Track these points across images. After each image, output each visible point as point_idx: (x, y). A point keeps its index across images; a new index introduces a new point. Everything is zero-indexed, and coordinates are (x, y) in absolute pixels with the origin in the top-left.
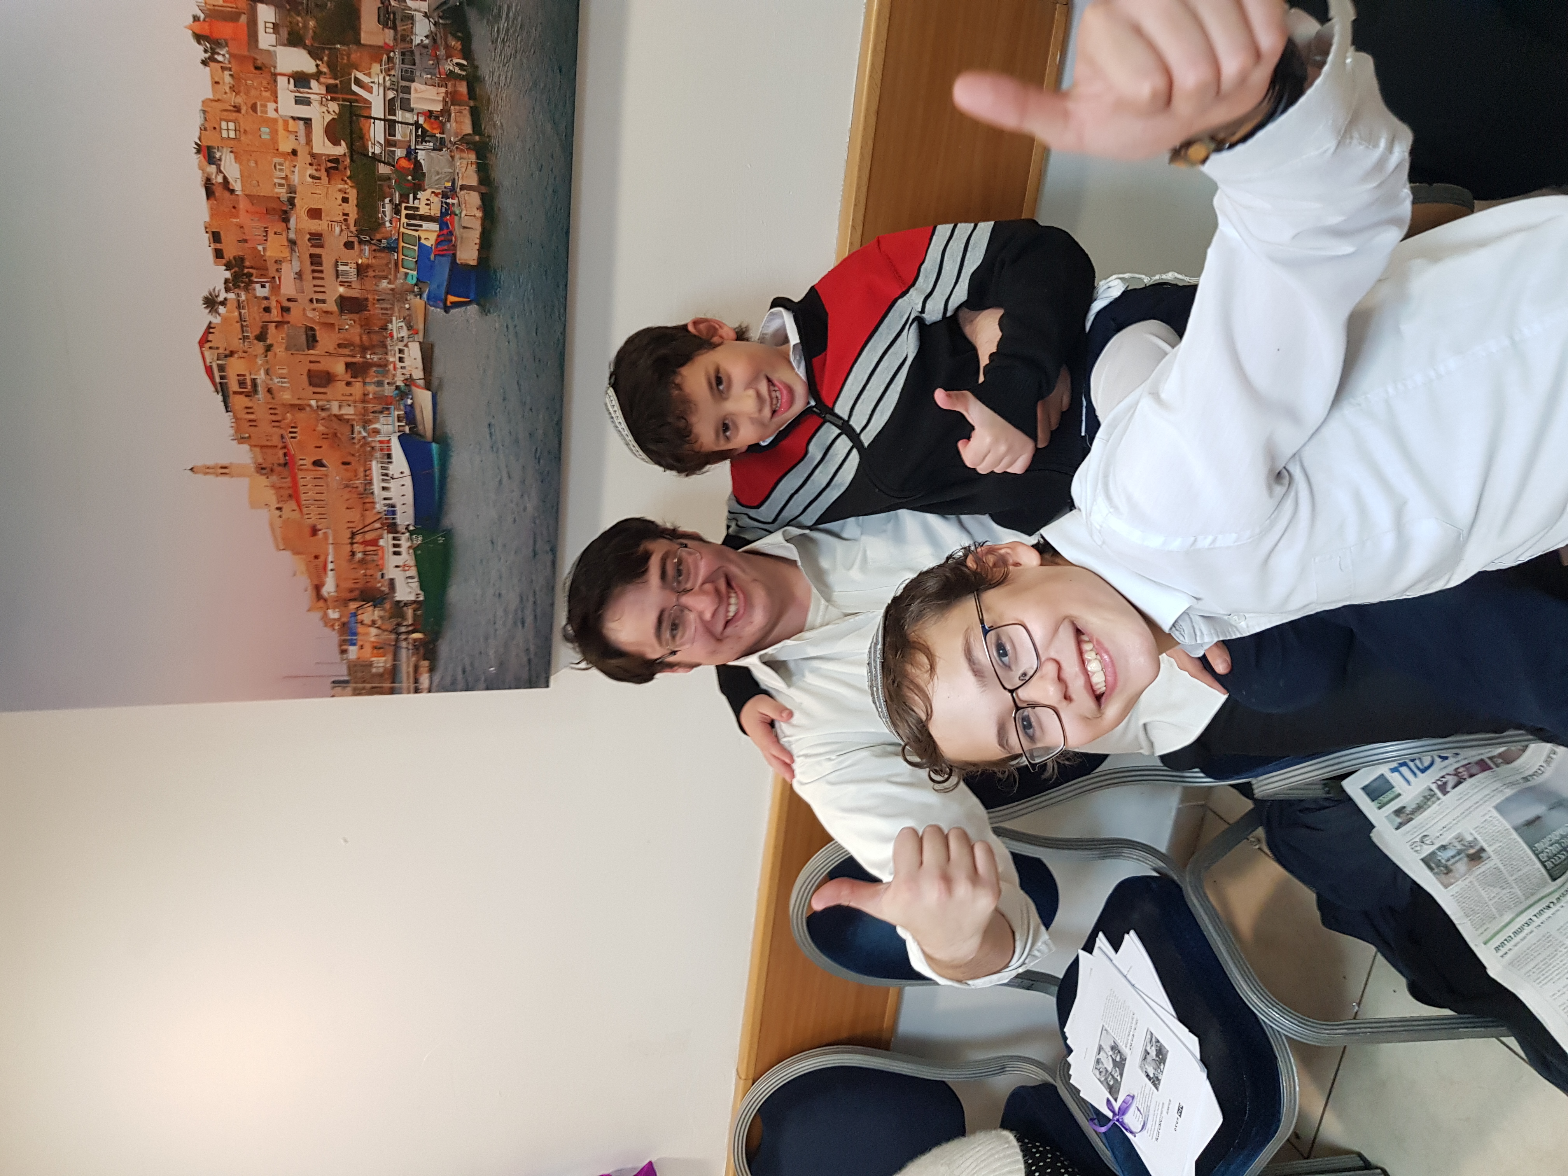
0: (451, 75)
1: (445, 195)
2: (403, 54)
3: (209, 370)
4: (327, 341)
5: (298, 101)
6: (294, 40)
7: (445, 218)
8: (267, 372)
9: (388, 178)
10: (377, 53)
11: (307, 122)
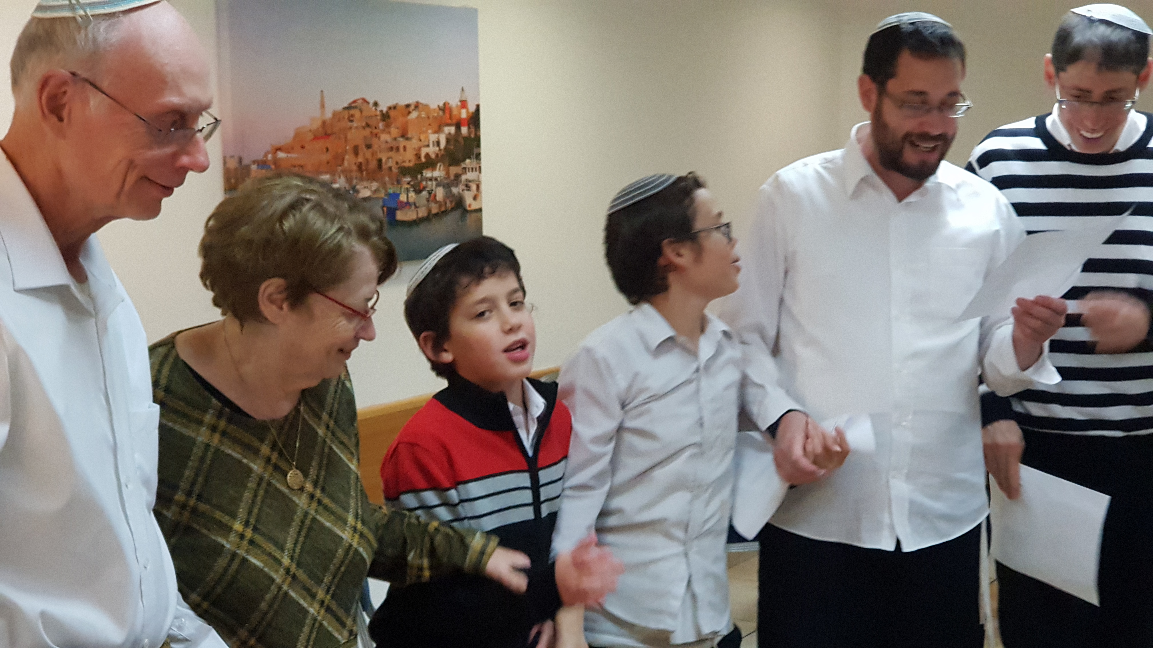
0: (446, 203)
1: (415, 204)
2: (448, 184)
3: (355, 102)
4: (368, 154)
5: (433, 142)
6: (448, 141)
7: (408, 204)
8: (357, 127)
9: (417, 178)
10: (448, 173)
11: (428, 146)
